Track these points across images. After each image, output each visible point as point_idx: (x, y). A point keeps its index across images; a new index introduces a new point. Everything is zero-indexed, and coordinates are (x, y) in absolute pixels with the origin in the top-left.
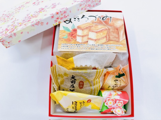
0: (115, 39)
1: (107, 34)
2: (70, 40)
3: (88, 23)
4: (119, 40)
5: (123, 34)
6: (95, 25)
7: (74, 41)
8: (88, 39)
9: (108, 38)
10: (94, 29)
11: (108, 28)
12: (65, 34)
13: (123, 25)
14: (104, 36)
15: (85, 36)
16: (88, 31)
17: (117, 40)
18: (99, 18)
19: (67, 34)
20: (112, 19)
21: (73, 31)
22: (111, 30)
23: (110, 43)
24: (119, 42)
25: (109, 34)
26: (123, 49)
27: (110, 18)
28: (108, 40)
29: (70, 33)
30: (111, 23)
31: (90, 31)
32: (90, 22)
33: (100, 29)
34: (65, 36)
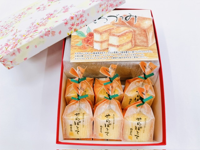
0: (143, 43)
1: (132, 38)
2: (85, 48)
3: (107, 25)
4: (148, 45)
5: (152, 38)
6: (116, 27)
7: (90, 49)
8: (109, 45)
9: (134, 43)
10: (115, 32)
11: (134, 30)
12: (78, 40)
13: (151, 26)
14: (129, 40)
15: (104, 41)
16: (108, 35)
17: (145, 44)
18: (121, 18)
19: (82, 40)
20: (138, 19)
21: (89, 35)
22: (137, 32)
23: (137, 49)
24: (148, 47)
25: (134, 38)
26: (153, 56)
27: (135, 17)
28: (134, 46)
29: (85, 39)
30: (136, 24)
31: (110, 35)
32: (110, 24)
33: (123, 31)
34: (79, 43)
